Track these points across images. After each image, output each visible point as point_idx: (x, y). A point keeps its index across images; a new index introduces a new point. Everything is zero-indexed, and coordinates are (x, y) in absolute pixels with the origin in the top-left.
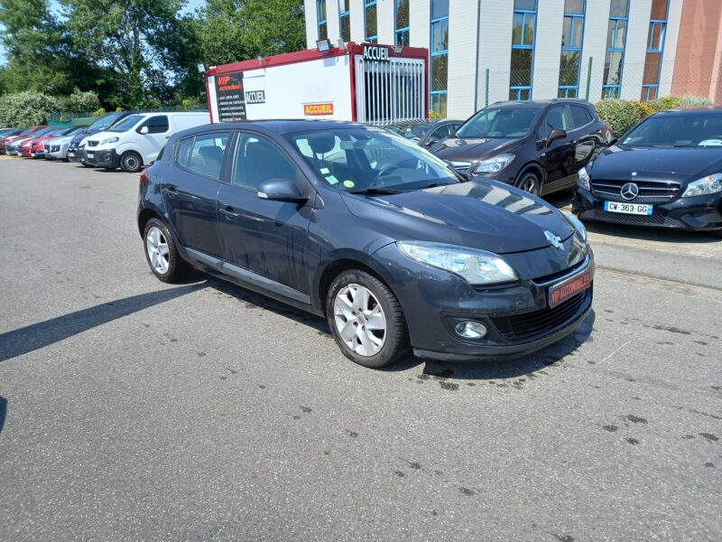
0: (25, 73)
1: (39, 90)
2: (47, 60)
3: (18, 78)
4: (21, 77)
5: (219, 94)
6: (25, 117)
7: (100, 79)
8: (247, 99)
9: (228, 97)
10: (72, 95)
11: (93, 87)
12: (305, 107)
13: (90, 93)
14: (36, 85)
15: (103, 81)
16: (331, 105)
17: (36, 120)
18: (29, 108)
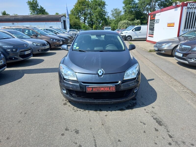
0: (126, 16)
1: (128, 20)
2: (131, 12)
3: (124, 17)
4: (125, 17)
5: (151, 20)
6: (123, 26)
7: (143, 16)
8: (155, 22)
9: (152, 21)
10: (134, 21)
11: (140, 19)
12: (168, 24)
13: (139, 20)
14: (127, 19)
15: (143, 17)
16: (174, 23)
17: (125, 27)
18: (124, 24)
